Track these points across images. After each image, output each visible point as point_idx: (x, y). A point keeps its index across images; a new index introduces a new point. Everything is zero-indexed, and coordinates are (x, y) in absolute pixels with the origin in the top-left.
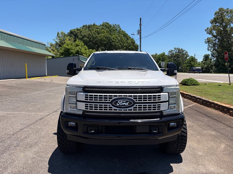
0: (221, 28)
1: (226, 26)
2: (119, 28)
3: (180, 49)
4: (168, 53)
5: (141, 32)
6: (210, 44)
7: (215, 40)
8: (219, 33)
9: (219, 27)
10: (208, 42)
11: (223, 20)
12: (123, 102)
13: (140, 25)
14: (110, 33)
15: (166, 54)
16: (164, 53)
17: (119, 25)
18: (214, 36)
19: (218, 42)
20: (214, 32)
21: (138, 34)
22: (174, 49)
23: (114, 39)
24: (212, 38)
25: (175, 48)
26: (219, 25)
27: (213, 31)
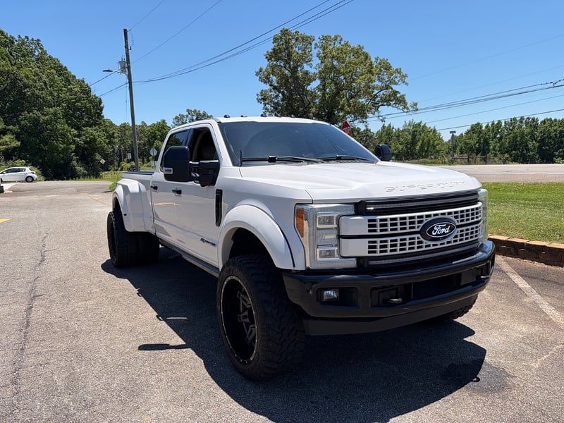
0: (287, 72)
1: (296, 68)
2: (41, 49)
3: (202, 112)
4: (174, 123)
5: (129, 68)
6: (268, 104)
7: (277, 96)
8: (284, 81)
9: (283, 69)
10: (264, 99)
11: (289, 55)
12: (442, 228)
13: (126, 47)
14: (13, 62)
15: (168, 125)
16: (164, 121)
17: (38, 40)
18: (275, 88)
19: (283, 100)
20: (274, 79)
21: (123, 70)
22: (187, 113)
23: (27, 77)
24: (271, 91)
25: (188, 111)
26: (282, 64)
27: (271, 76)
